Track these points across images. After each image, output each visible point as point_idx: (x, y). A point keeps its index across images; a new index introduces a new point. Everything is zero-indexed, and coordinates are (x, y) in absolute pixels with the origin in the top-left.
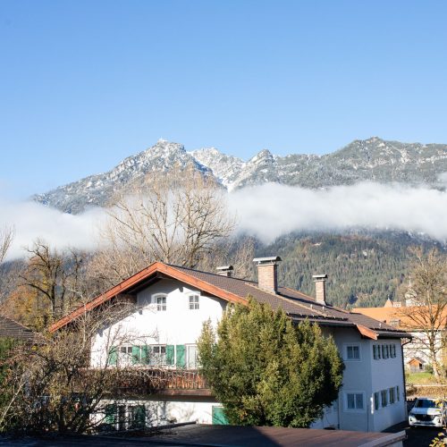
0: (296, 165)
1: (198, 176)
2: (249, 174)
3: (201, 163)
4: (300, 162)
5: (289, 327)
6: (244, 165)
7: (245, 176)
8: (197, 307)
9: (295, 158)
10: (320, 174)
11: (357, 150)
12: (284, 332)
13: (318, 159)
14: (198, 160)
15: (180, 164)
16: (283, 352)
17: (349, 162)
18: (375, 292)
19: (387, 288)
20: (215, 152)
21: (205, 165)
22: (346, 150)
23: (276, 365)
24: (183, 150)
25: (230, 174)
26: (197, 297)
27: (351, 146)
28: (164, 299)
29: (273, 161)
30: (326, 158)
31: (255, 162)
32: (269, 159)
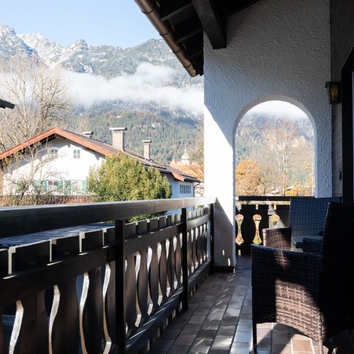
0: (105, 53)
1: (25, 55)
2: (67, 58)
3: (29, 45)
4: (108, 52)
5: (143, 171)
6: (64, 50)
7: (65, 59)
8: (79, 157)
9: (104, 48)
10: (124, 63)
11: (153, 46)
12: (140, 173)
13: (122, 51)
14: (26, 42)
15: (11, 44)
16: (140, 184)
17: (146, 55)
18: (159, 154)
19: (168, 152)
20: (40, 37)
21: (32, 46)
22: (144, 45)
23: (137, 191)
24: (13, 32)
25: (52, 56)
26: (79, 151)
27: (148, 43)
28: (56, 151)
29: (87, 49)
30: (129, 51)
31: (72, 48)
32: (84, 47)
